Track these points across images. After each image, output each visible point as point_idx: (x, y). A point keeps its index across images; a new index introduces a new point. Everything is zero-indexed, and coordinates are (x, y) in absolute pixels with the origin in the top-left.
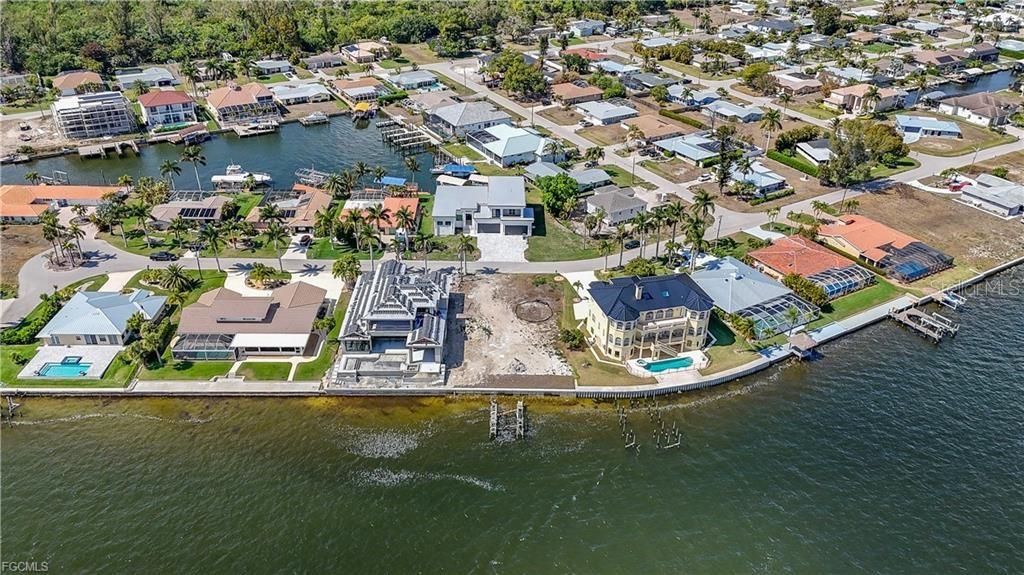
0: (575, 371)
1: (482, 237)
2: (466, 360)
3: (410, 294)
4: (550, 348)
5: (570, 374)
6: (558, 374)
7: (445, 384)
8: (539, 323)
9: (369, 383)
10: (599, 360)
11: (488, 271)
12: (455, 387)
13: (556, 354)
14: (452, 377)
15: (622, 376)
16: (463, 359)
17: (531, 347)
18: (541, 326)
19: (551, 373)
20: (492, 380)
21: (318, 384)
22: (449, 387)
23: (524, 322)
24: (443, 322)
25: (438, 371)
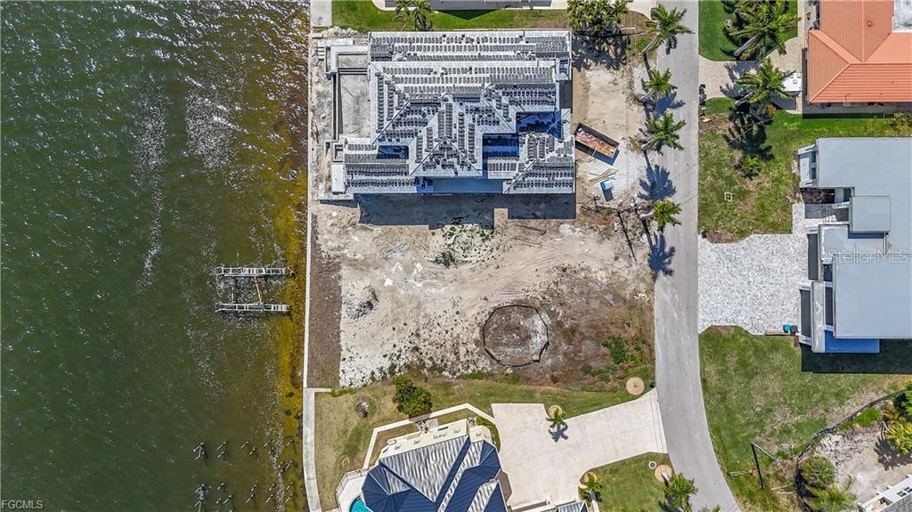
0: (351, 391)
1: (796, 243)
2: (378, 230)
3: (429, 131)
4: (408, 357)
5: (342, 383)
6: (342, 365)
7: (322, 202)
8: (481, 343)
9: (319, 94)
10: (377, 430)
11: (659, 260)
12: (314, 217)
13: (393, 367)
14: (335, 211)
15: (338, 461)
16: (378, 224)
17: (412, 327)
18: (472, 346)
19: (344, 354)
20: (329, 269)
21: (327, 21)
22: (312, 208)
23: (483, 318)
24: (413, 190)
25: (334, 190)
